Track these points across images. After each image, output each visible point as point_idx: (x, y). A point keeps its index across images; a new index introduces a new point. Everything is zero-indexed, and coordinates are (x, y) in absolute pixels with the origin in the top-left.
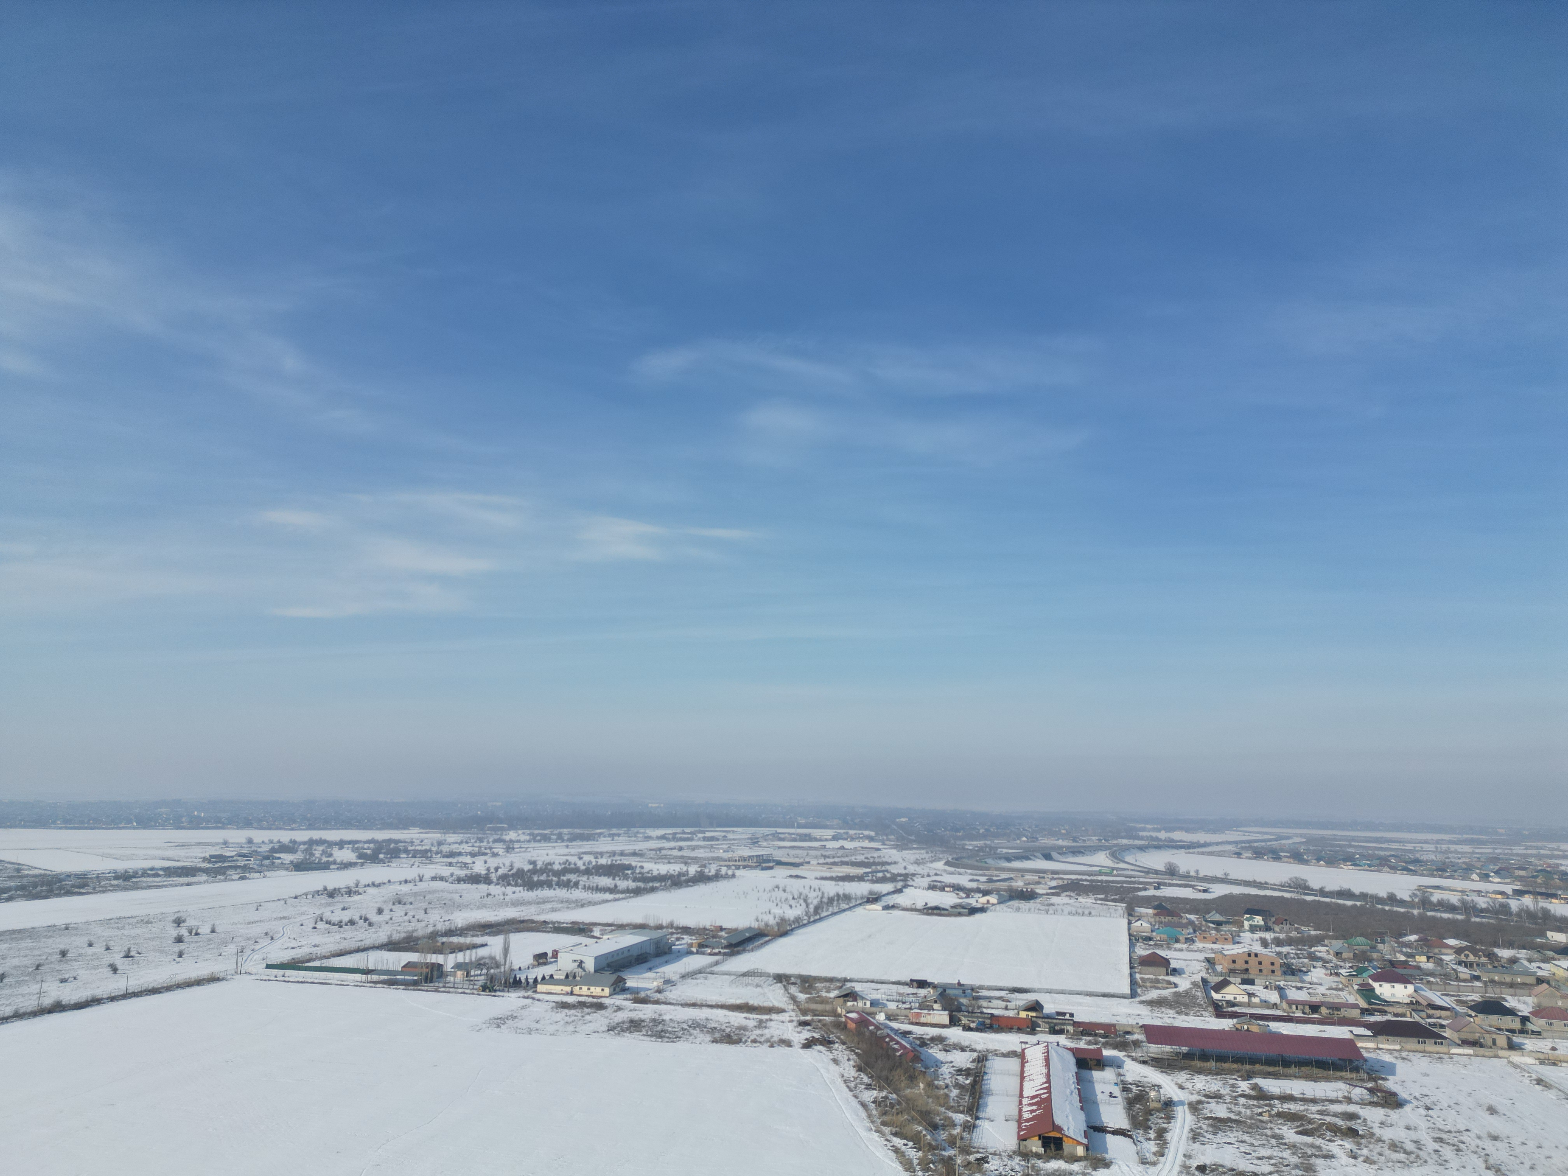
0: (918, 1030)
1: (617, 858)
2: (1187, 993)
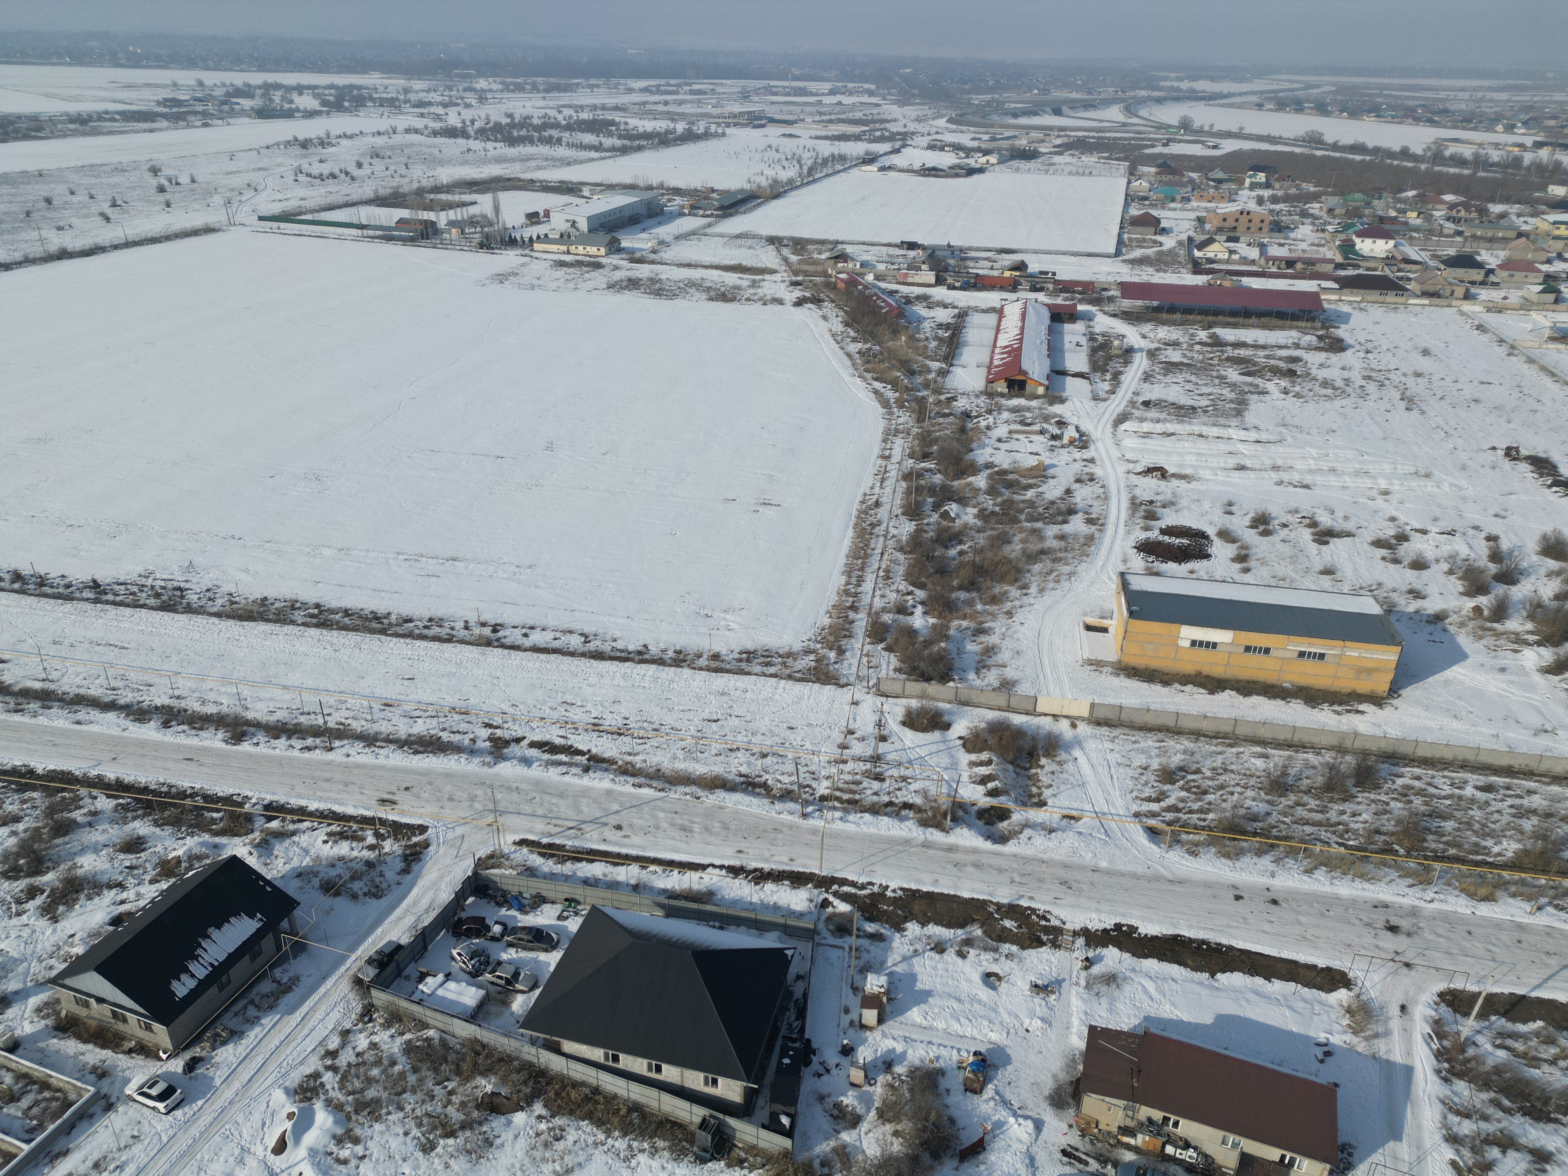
0: (904, 289)
1: (599, 112)
2: (1170, 251)
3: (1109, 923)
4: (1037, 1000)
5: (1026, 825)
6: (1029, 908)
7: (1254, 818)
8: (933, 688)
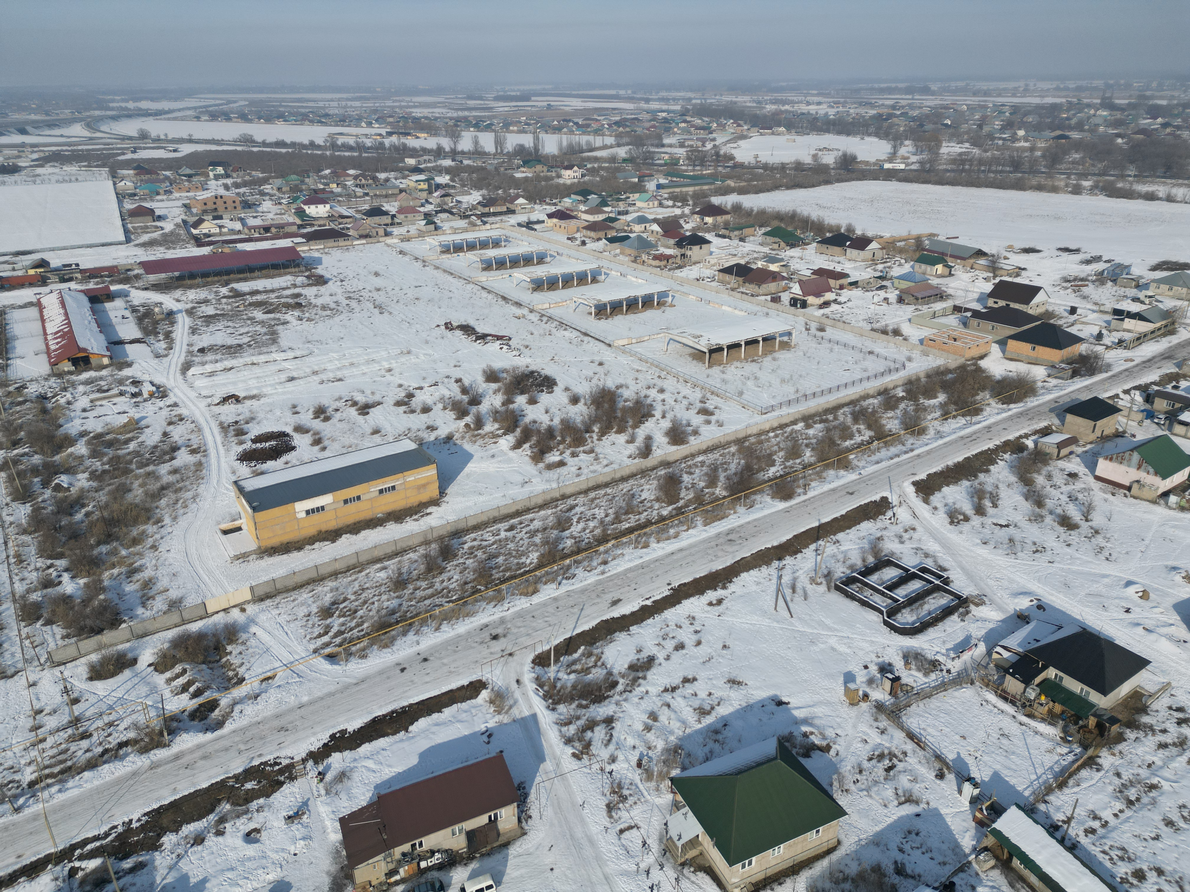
2: (172, 233)
3: (324, 738)
4: (294, 827)
5: (235, 703)
6: (261, 764)
7: (393, 612)
8: (107, 637)
